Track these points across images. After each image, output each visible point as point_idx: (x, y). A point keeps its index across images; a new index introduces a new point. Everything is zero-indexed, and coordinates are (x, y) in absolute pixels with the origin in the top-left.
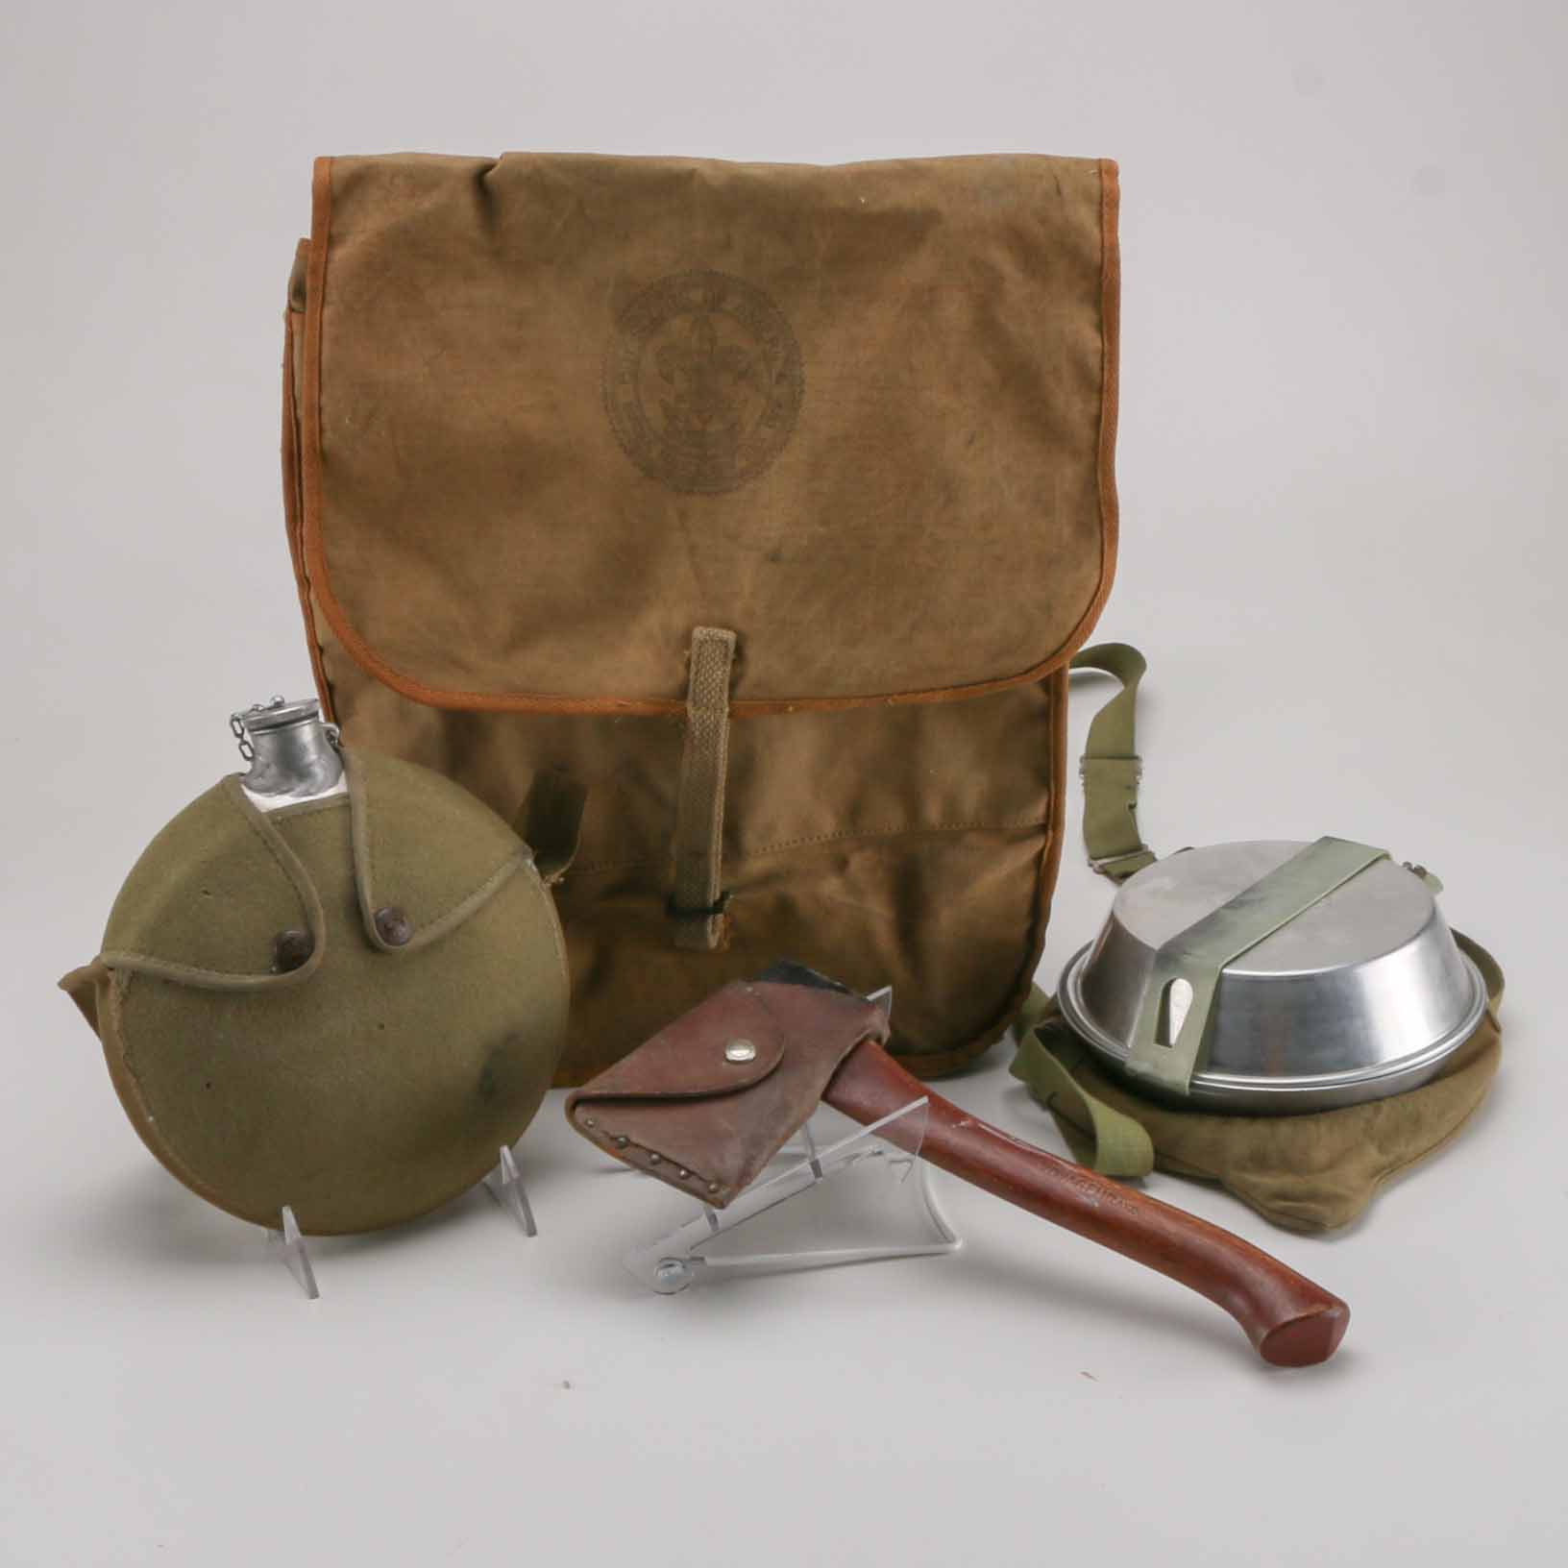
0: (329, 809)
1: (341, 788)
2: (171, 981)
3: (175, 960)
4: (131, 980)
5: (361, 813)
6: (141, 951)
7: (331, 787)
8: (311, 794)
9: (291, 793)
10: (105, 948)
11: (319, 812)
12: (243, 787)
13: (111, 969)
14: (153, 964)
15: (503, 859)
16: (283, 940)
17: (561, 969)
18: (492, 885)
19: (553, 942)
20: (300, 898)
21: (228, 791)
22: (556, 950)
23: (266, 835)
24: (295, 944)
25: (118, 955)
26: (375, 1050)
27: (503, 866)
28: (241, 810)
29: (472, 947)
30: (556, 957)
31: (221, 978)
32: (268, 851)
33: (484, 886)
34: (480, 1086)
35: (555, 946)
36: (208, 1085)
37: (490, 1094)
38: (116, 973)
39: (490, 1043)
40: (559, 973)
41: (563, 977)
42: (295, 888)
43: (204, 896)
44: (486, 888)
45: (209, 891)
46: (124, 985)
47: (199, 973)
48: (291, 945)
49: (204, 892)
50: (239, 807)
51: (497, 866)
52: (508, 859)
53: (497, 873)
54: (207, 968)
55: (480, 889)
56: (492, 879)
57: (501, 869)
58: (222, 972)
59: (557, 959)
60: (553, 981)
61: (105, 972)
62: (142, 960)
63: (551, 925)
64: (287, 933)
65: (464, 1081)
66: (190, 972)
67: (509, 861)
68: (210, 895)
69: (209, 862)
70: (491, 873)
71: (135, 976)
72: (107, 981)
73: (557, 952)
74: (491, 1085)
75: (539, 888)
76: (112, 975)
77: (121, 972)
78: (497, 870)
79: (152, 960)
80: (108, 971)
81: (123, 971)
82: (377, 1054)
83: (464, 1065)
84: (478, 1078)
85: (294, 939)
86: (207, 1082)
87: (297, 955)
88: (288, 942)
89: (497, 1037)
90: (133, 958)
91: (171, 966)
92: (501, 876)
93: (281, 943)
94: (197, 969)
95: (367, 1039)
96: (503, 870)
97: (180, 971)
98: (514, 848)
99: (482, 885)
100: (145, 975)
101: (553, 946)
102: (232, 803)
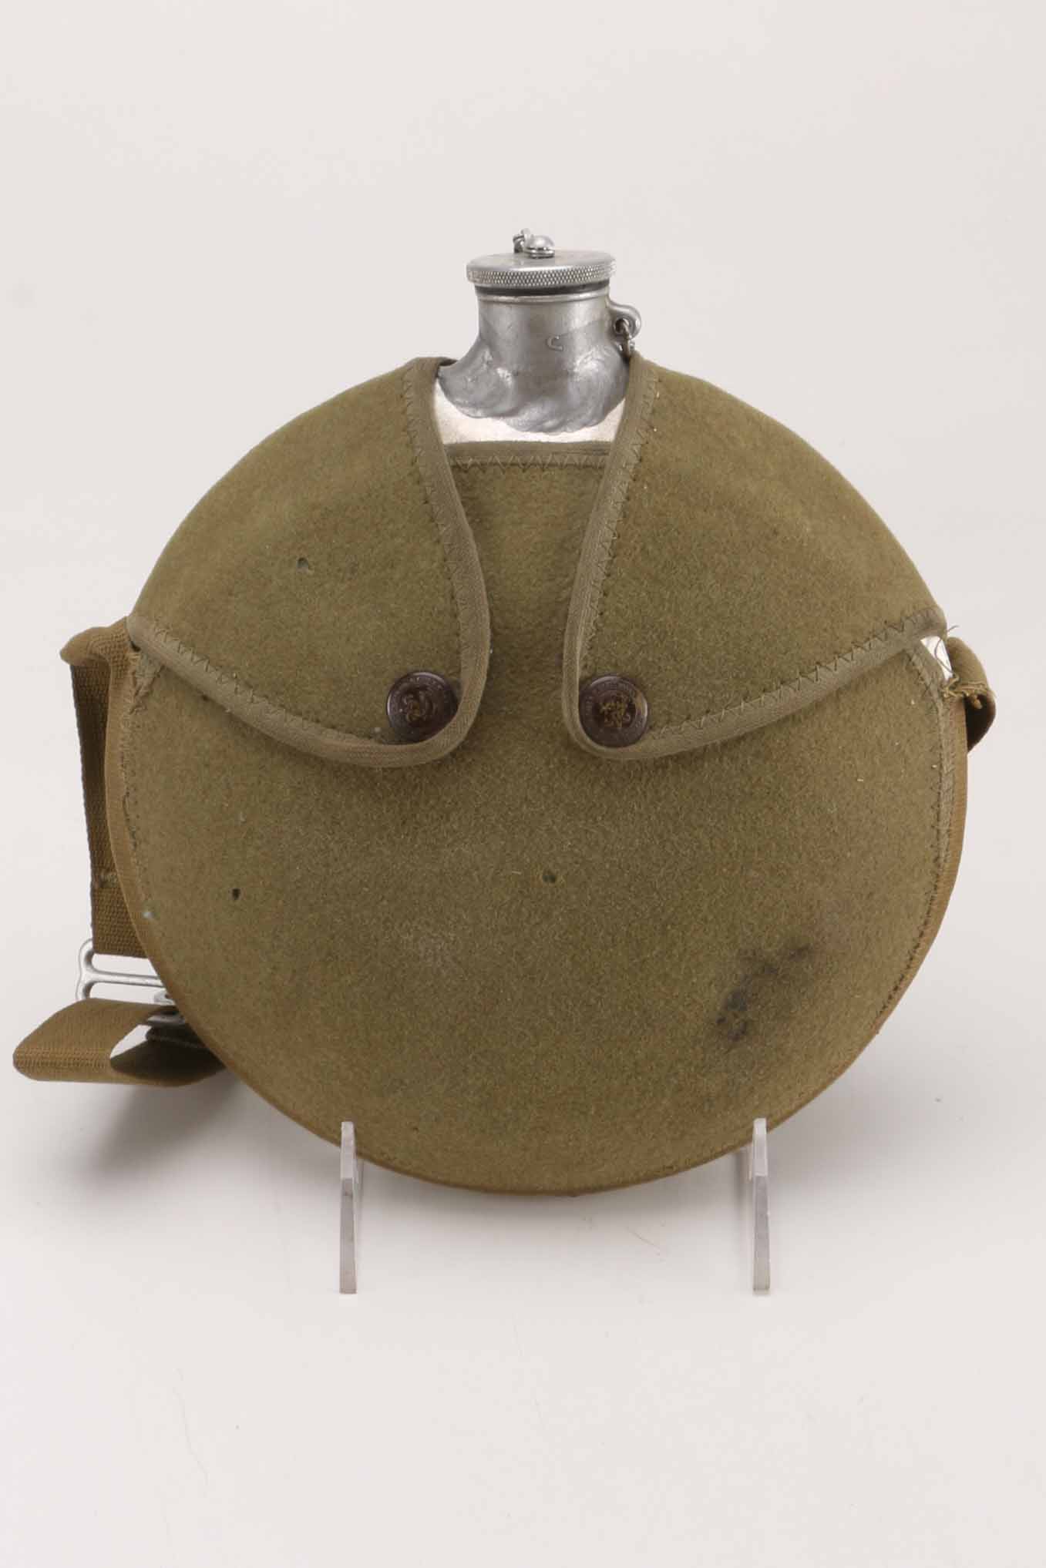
0: (562, 467)
1: (604, 431)
2: (213, 702)
3: (219, 667)
4: (156, 677)
5: (617, 488)
6: (176, 634)
7: (585, 425)
8: (542, 430)
9: (511, 420)
10: (139, 609)
11: (543, 467)
12: (438, 386)
13: (136, 648)
14: (187, 662)
15: (871, 630)
16: (405, 685)
17: (939, 850)
18: (830, 677)
19: (934, 800)
20: (456, 616)
21: (405, 388)
22: (938, 814)
23: (433, 486)
24: (422, 698)
25: (148, 628)
26: (530, 915)
27: (866, 645)
28: (410, 429)
29: (759, 779)
30: (933, 827)
31: (286, 720)
32: (428, 518)
33: (813, 675)
34: (721, 1021)
35: (936, 808)
36: (236, 893)
37: (736, 1038)
38: (139, 657)
39: (754, 954)
40: (932, 858)
41: (939, 866)
42: (453, 598)
43: (299, 567)
44: (817, 680)
45: (310, 560)
46: (144, 682)
47: (252, 701)
48: (416, 698)
49: (302, 560)
50: (410, 423)
51: (853, 643)
52: (882, 632)
53: (848, 656)
54: (267, 697)
55: (804, 679)
56: (833, 664)
57: (859, 649)
58: (289, 711)
59: (935, 832)
60: (917, 869)
61: (126, 650)
62: (177, 649)
63: (941, 767)
64: (417, 674)
65: (688, 1005)
66: (239, 696)
67: (882, 636)
68: (309, 568)
69: (326, 509)
70: (835, 653)
71: (164, 672)
72: (124, 666)
73: (938, 820)
74: (741, 1024)
75: (936, 695)
76: (134, 660)
77: (145, 657)
78: (851, 650)
79: (189, 655)
80: (132, 650)
81: (148, 656)
82: (533, 922)
83: (695, 980)
84: (718, 1008)
85: (424, 688)
86: (235, 887)
87: (420, 719)
88: (413, 691)
89: (770, 945)
90: (165, 641)
91: (214, 675)
92: (855, 662)
93: (400, 688)
94: (251, 693)
95: (521, 892)
96: (863, 652)
97: (224, 690)
98: (902, 612)
99: (810, 672)
100: (177, 677)
101: (932, 807)
102: (404, 412)
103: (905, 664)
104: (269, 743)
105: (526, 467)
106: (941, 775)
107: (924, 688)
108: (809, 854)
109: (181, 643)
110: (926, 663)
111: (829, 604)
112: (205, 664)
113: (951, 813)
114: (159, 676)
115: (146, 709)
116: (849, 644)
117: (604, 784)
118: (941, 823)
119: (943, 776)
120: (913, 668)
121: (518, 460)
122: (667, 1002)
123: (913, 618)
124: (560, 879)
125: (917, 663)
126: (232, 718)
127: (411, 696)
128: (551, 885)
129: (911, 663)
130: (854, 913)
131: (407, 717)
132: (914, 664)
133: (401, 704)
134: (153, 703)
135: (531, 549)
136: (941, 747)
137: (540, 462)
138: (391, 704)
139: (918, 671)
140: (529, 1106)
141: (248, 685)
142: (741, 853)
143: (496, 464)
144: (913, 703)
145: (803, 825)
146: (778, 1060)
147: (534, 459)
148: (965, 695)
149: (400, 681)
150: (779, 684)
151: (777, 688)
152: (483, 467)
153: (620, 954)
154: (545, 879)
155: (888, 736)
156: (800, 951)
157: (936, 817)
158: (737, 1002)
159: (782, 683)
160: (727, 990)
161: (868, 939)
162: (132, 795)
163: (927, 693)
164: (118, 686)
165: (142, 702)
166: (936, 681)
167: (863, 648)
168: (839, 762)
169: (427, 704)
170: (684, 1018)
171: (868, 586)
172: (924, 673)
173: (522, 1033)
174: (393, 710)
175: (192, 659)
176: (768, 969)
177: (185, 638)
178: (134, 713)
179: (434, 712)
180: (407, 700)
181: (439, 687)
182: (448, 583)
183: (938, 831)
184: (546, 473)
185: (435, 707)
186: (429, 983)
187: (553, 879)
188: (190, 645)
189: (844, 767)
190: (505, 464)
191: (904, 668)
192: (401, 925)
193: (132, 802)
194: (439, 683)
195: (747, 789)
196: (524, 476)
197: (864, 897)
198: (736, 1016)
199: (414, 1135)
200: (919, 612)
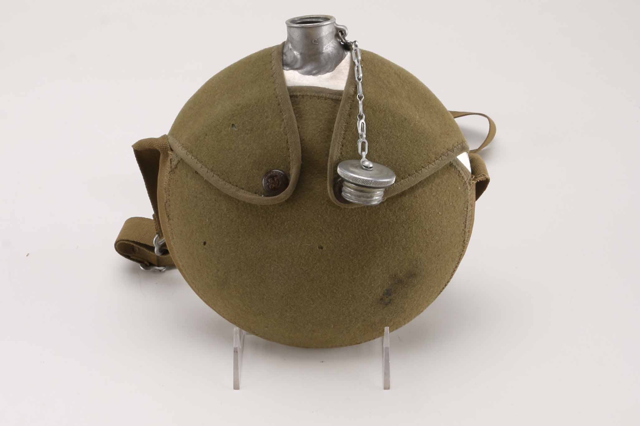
2: (199, 175)
3: (201, 162)
4: (179, 162)
6: (186, 148)
11: (325, 99)
13: (172, 150)
14: (189, 159)
15: (442, 153)
16: (269, 175)
17: (465, 238)
18: (426, 172)
19: (464, 220)
20: (289, 149)
21: (272, 59)
22: (465, 225)
23: (281, 99)
24: (275, 179)
25: (176, 143)
26: (313, 260)
27: (440, 159)
28: (274, 76)
29: (400, 217)
30: (463, 230)
31: (225, 185)
32: (279, 111)
33: (420, 172)
34: (382, 299)
35: (465, 223)
36: (205, 243)
37: (387, 304)
38: (173, 154)
39: (395, 276)
40: (462, 241)
41: (465, 243)
42: (287, 142)
43: (232, 127)
44: (422, 173)
45: (236, 125)
46: (174, 163)
47: (213, 176)
48: (273, 179)
49: (233, 125)
50: (274, 73)
51: (435, 158)
52: (446, 153)
53: (433, 163)
54: (218, 175)
55: (417, 173)
56: (428, 167)
57: (438, 160)
58: (227, 181)
59: (464, 232)
60: (456, 245)
61: (168, 150)
62: (186, 153)
63: (468, 209)
64: (274, 171)
65: (370, 294)
66: (208, 174)
67: (446, 155)
68: (236, 128)
69: (243, 106)
70: (429, 162)
71: (181, 161)
72: (167, 155)
73: (465, 227)
74: (389, 300)
75: (468, 184)
76: (171, 154)
77: (175, 154)
78: (435, 161)
79: (190, 156)
80: (170, 151)
81: (176, 154)
82: (314, 263)
83: (373, 285)
84: (381, 295)
85: (276, 176)
86: (204, 241)
87: (274, 187)
88: (272, 177)
89: (401, 273)
90: (182, 150)
91: (200, 165)
92: (436, 165)
93: (268, 176)
94: (213, 173)
95: (310, 252)
96: (439, 161)
97: (203, 171)
98: (453, 145)
99: (419, 171)
100: (186, 163)
101: (463, 223)
102: (272, 69)
103: (458, 174)
104: (219, 192)
105: (319, 98)
106: (467, 211)
107: (464, 182)
108: (417, 243)
109: (188, 151)
110: (465, 173)
111: (426, 145)
112: (196, 160)
113: (470, 224)
114: (180, 162)
115: (175, 173)
116: (433, 159)
117: (342, 216)
118: (466, 228)
119: (468, 211)
120: (461, 175)
121: (316, 95)
122: (362, 293)
123: (457, 147)
124: (325, 248)
125: (462, 173)
126: (206, 182)
127: (271, 179)
128: (321, 250)
129: (460, 174)
130: (432, 262)
131: (270, 187)
132: (461, 174)
133: (268, 182)
134: (177, 171)
135: (319, 130)
136: (468, 201)
137: (324, 96)
138: (264, 181)
139: (462, 176)
140: (309, 324)
141: (212, 170)
142: (392, 242)
143: (308, 95)
144: (459, 188)
145: (415, 232)
146: (401, 311)
147: (323, 95)
148: (478, 181)
149: (267, 173)
150: (408, 176)
151: (407, 177)
152: (303, 96)
153: (346, 276)
154: (319, 248)
155: (449, 200)
156: (412, 275)
157: (464, 226)
158: (388, 293)
159: (409, 175)
160: (385, 289)
161: (437, 270)
162: (168, 202)
163: (465, 184)
164: (164, 162)
165: (172, 171)
166: (468, 179)
167: (439, 160)
168: (430, 210)
169: (277, 182)
170: (368, 298)
171: (440, 136)
172: (465, 177)
173: (308, 300)
174: (265, 184)
175: (191, 158)
176: (400, 281)
177: (189, 149)
178: (170, 174)
179: (280, 185)
180: (270, 180)
181: (282, 176)
182: (286, 136)
183: (465, 231)
184: (326, 101)
185: (280, 183)
186: (275, 281)
187: (322, 248)
188: (191, 152)
189: (432, 212)
190: (311, 96)
191: (457, 175)
192: (265, 260)
193: (168, 205)
194: (281, 174)
195: (395, 220)
196: (318, 101)
197: (437, 256)
198: (387, 297)
199: (266, 329)
200: (459, 144)
